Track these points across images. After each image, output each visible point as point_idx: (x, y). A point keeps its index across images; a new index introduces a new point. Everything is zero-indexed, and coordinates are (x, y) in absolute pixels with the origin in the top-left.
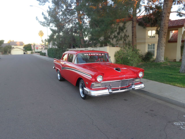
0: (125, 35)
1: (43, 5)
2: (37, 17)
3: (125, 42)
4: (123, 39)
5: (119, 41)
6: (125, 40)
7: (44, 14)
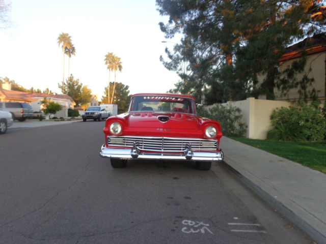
0: (305, 78)
1: (171, 38)
2: (161, 56)
3: (303, 91)
4: (299, 86)
5: (288, 91)
6: (304, 87)
7: (168, 50)
